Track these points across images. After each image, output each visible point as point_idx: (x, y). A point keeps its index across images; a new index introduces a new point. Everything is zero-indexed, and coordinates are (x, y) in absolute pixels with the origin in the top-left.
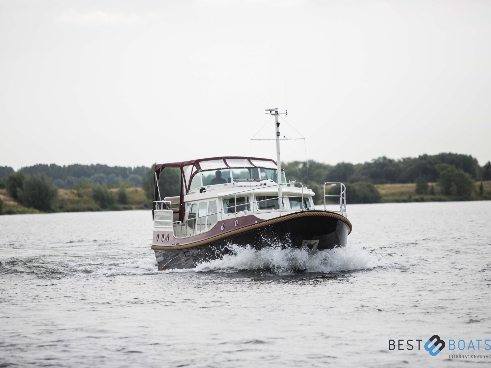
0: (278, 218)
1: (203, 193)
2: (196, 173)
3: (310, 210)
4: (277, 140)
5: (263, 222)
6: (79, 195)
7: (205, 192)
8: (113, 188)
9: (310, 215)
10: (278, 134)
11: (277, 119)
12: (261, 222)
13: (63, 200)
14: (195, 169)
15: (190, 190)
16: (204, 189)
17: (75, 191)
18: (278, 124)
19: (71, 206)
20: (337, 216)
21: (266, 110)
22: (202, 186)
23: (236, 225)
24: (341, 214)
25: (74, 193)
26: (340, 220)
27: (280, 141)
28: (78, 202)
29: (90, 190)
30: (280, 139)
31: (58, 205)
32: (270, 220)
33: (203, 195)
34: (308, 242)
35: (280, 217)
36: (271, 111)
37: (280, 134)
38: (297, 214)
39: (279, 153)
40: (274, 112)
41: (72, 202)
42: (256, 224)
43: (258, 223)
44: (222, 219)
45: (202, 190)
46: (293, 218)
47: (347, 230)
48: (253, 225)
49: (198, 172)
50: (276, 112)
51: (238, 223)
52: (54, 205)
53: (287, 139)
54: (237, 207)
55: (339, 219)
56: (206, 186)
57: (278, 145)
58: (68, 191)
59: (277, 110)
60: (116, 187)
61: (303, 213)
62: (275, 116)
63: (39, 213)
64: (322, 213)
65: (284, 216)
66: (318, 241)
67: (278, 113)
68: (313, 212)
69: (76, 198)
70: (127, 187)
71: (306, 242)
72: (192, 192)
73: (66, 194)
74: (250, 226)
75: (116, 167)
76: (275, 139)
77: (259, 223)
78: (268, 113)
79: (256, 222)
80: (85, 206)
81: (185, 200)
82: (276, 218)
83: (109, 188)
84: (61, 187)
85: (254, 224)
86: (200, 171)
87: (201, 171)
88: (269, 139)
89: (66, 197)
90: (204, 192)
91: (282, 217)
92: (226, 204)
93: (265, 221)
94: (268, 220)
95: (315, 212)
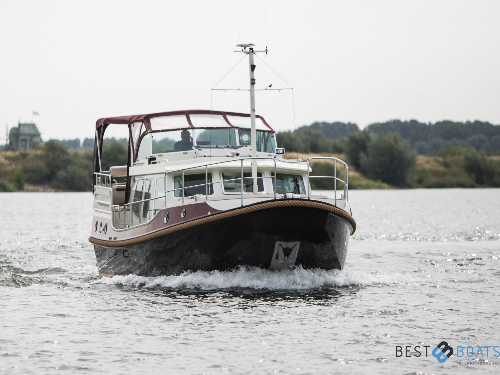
0: (239, 208)
1: (152, 165)
2: (144, 134)
3: (287, 198)
4: (252, 91)
5: (218, 214)
6: (446, 165)
7: (156, 163)
8: (494, 155)
9: (286, 205)
10: (253, 82)
11: (251, 60)
12: (215, 214)
13: (423, 171)
14: (144, 129)
15: (137, 159)
16: (154, 159)
17: (440, 159)
18: (253, 67)
19: (434, 180)
20: (327, 207)
21: (237, 46)
22: (151, 155)
23: (182, 216)
24: (334, 204)
25: (438, 162)
26: (332, 212)
27: (255, 91)
28: (444, 174)
29: (462, 157)
30: (255, 89)
31: (416, 178)
32: (228, 211)
33: (153, 168)
34: (285, 244)
35: (242, 207)
36: (245, 47)
37: (256, 82)
38: (267, 203)
39: (254, 110)
40: (248, 49)
41: (436, 174)
42: (209, 216)
43: (211, 215)
44: (166, 206)
45: (152, 160)
47: (348, 228)
48: (204, 217)
49: (146, 134)
50: (251, 49)
51: (185, 214)
52: (410, 177)
53: (267, 89)
54: (185, 189)
55: (330, 212)
56: (157, 154)
57: (252, 98)
58: (431, 159)
59: (252, 47)
61: (275, 202)
62: (248, 55)
64: (304, 202)
65: (248, 206)
66: (298, 244)
67: (253, 51)
68: (290, 201)
69: (442, 169)
71: (280, 245)
72: (140, 162)
73: (428, 162)
74: (200, 218)
76: (249, 88)
77: (213, 215)
78: (238, 50)
79: (209, 213)
80: (454, 180)
81: (130, 175)
82: (236, 209)
83: (489, 155)
84: (422, 152)
85: (206, 217)
86: (148, 132)
87: (150, 132)
88: (239, 90)
89: (428, 167)
90: (153, 163)
91: (245, 207)
92: (177, 184)
93: (220, 213)
94: (225, 212)
95: (293, 201)
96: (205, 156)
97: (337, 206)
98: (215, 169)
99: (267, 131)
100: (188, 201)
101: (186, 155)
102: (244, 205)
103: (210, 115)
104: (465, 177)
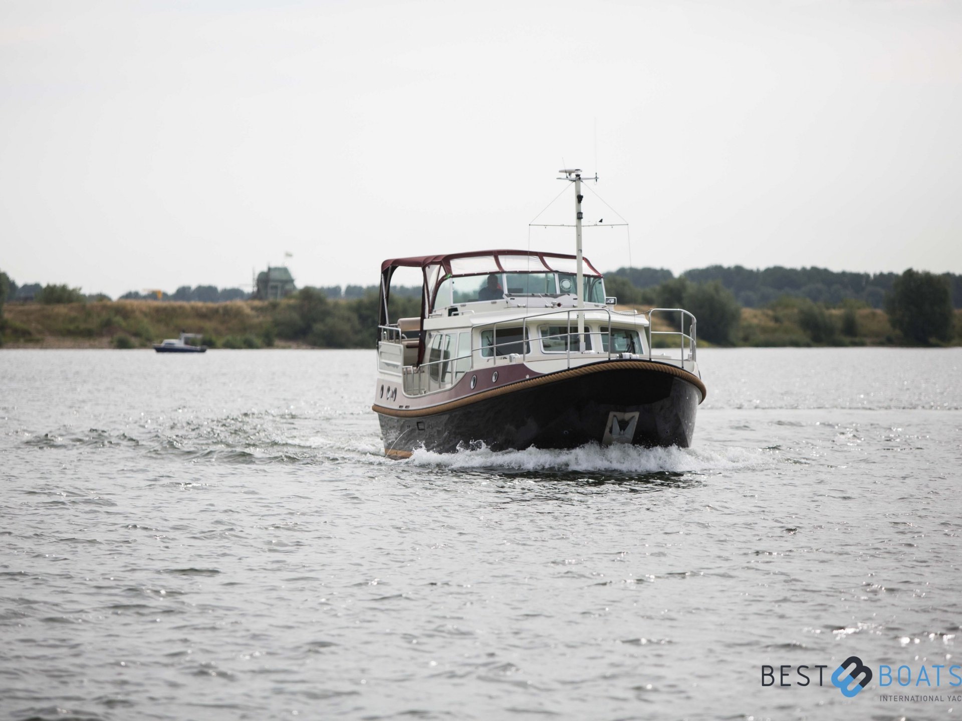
0: (565, 371)
1: (453, 317)
2: (443, 279)
3: (624, 358)
4: (578, 227)
5: (538, 377)
6: (776, 319)
7: (457, 314)
8: (834, 308)
9: (622, 367)
10: (580, 216)
11: (578, 189)
12: (535, 378)
13: (750, 326)
14: (443, 273)
15: (434, 310)
16: (456, 310)
17: (770, 313)
18: (580, 198)
19: (762, 337)
20: (672, 370)
21: (561, 171)
22: (452, 304)
23: (494, 380)
24: (681, 367)
25: (767, 316)
26: (679, 377)
27: (582, 228)
28: (774, 331)
29: (796, 311)
30: (582, 225)
31: (741, 334)
32: (551, 374)
33: (454, 321)
34: (620, 415)
35: (569, 369)
36: (570, 173)
37: (584, 216)
38: (599, 365)
39: (581, 251)
40: (573, 176)
41: (764, 330)
42: (527, 380)
43: (529, 379)
44: (472, 367)
45: (452, 311)
46: (592, 372)
47: (697, 397)
48: (522, 382)
49: (446, 279)
50: (578, 176)
51: (497, 377)
52: (733, 334)
53: (596, 225)
54: (497, 347)
55: (676, 376)
56: (460, 304)
57: (579, 236)
58: (759, 312)
59: (579, 173)
60: (840, 308)
61: (609, 364)
62: (574, 183)
63: (709, 347)
64: (645, 363)
65: (576, 368)
66: (637, 415)
67: (580, 178)
68: (628, 363)
69: (772, 324)
70: (859, 308)
71: (615, 416)
72: (438, 313)
73: (755, 316)
74: (516, 383)
75: (844, 274)
76: (575, 224)
77: (532, 379)
78: (562, 177)
79: (528, 377)
80: (787, 338)
81: (425, 328)
82: (561, 372)
83: (828, 308)
84: (748, 303)
85: (524, 381)
86: (449, 276)
87: (450, 277)
88: (563, 225)
89: (755, 321)
90: (455, 315)
91: (572, 369)
92: (486, 341)
93: (541, 377)
94: (548, 375)
95: (631, 363)
96: (519, 307)
97: (685, 368)
98: (532, 323)
99: (593, 276)
100: (501, 362)
101: (494, 305)
102: (571, 367)
103: (527, 257)
104: (799, 335)
